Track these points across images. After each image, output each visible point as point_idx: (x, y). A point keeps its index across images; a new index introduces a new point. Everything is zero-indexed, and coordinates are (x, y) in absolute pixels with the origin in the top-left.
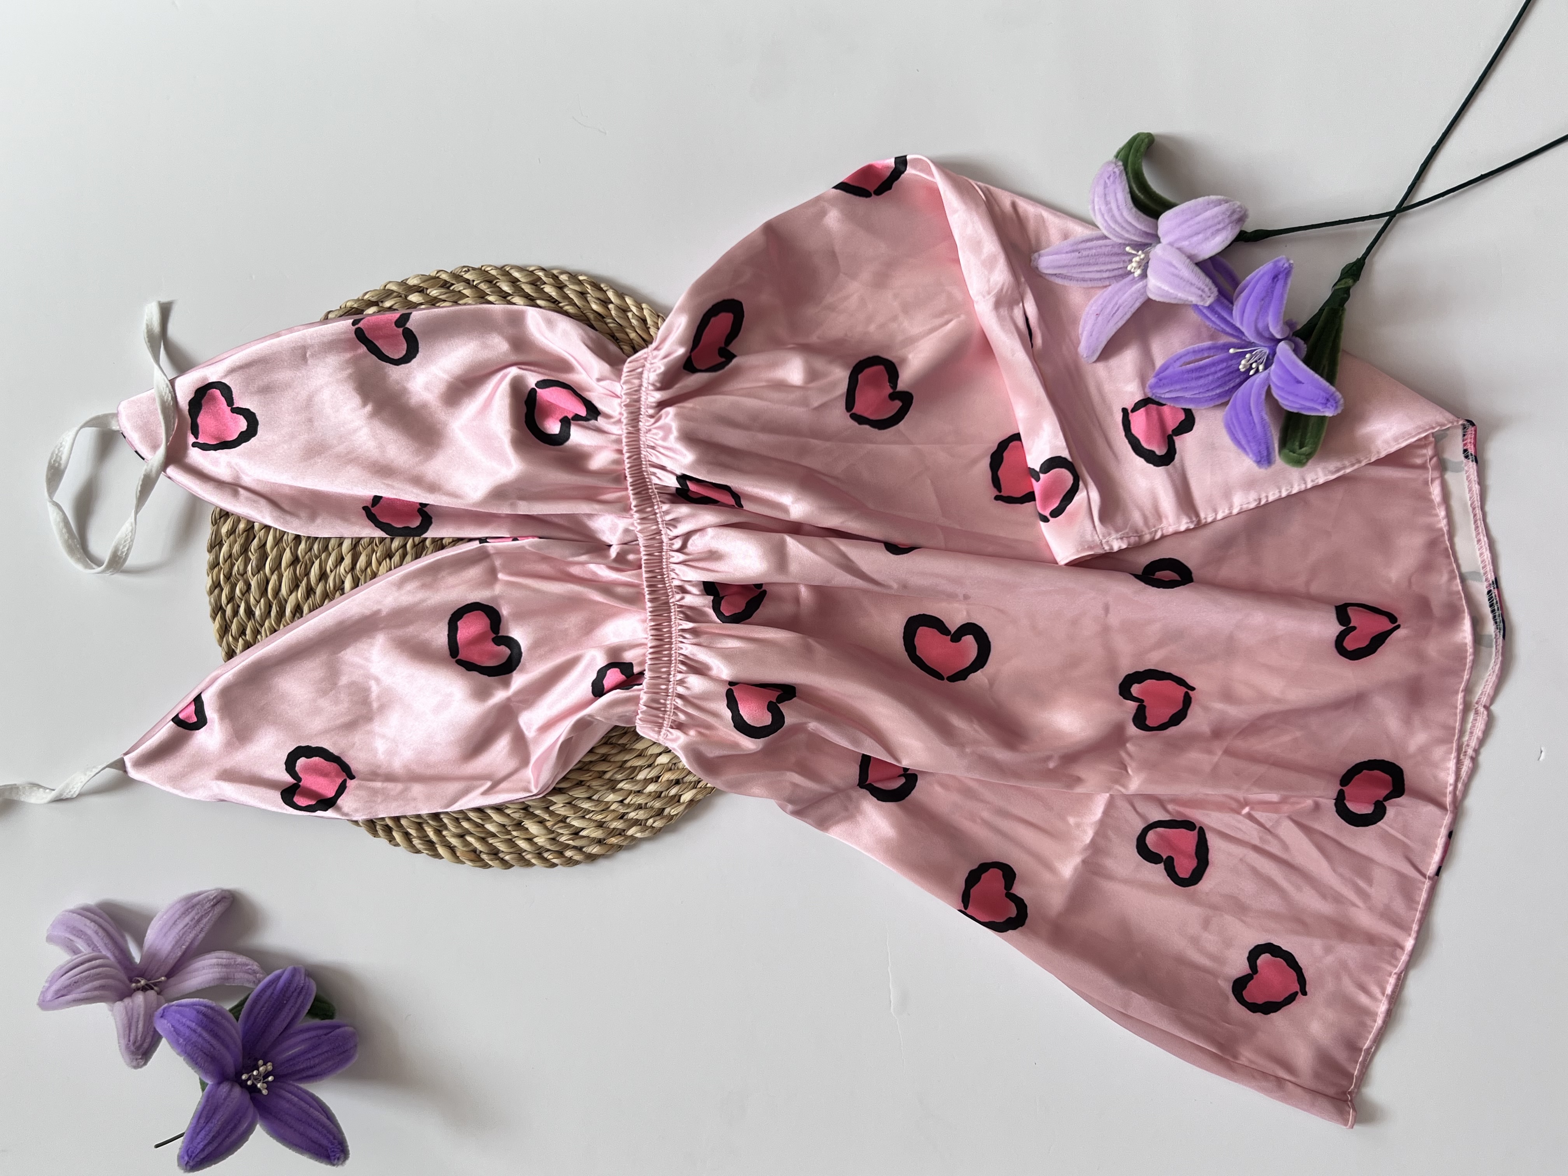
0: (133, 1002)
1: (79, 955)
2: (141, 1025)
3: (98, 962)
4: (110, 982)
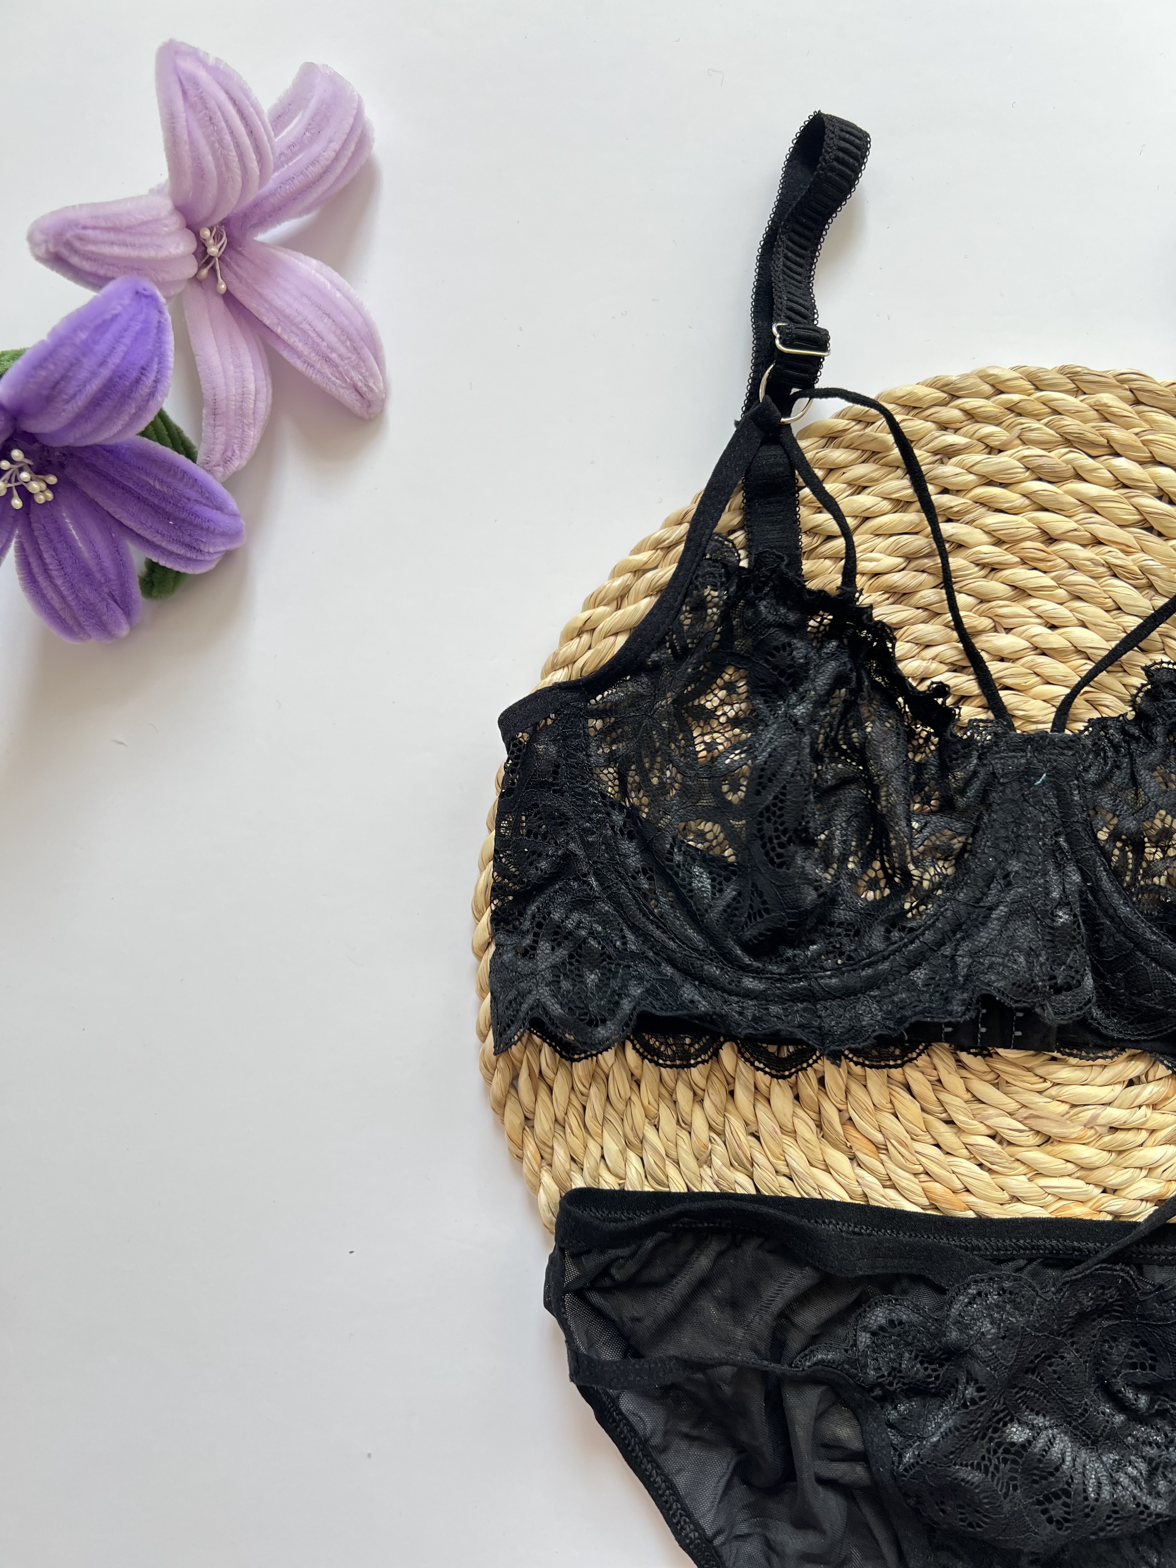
0: (170, 234)
1: (270, 128)
2: (116, 251)
3: (254, 165)
4: (212, 190)
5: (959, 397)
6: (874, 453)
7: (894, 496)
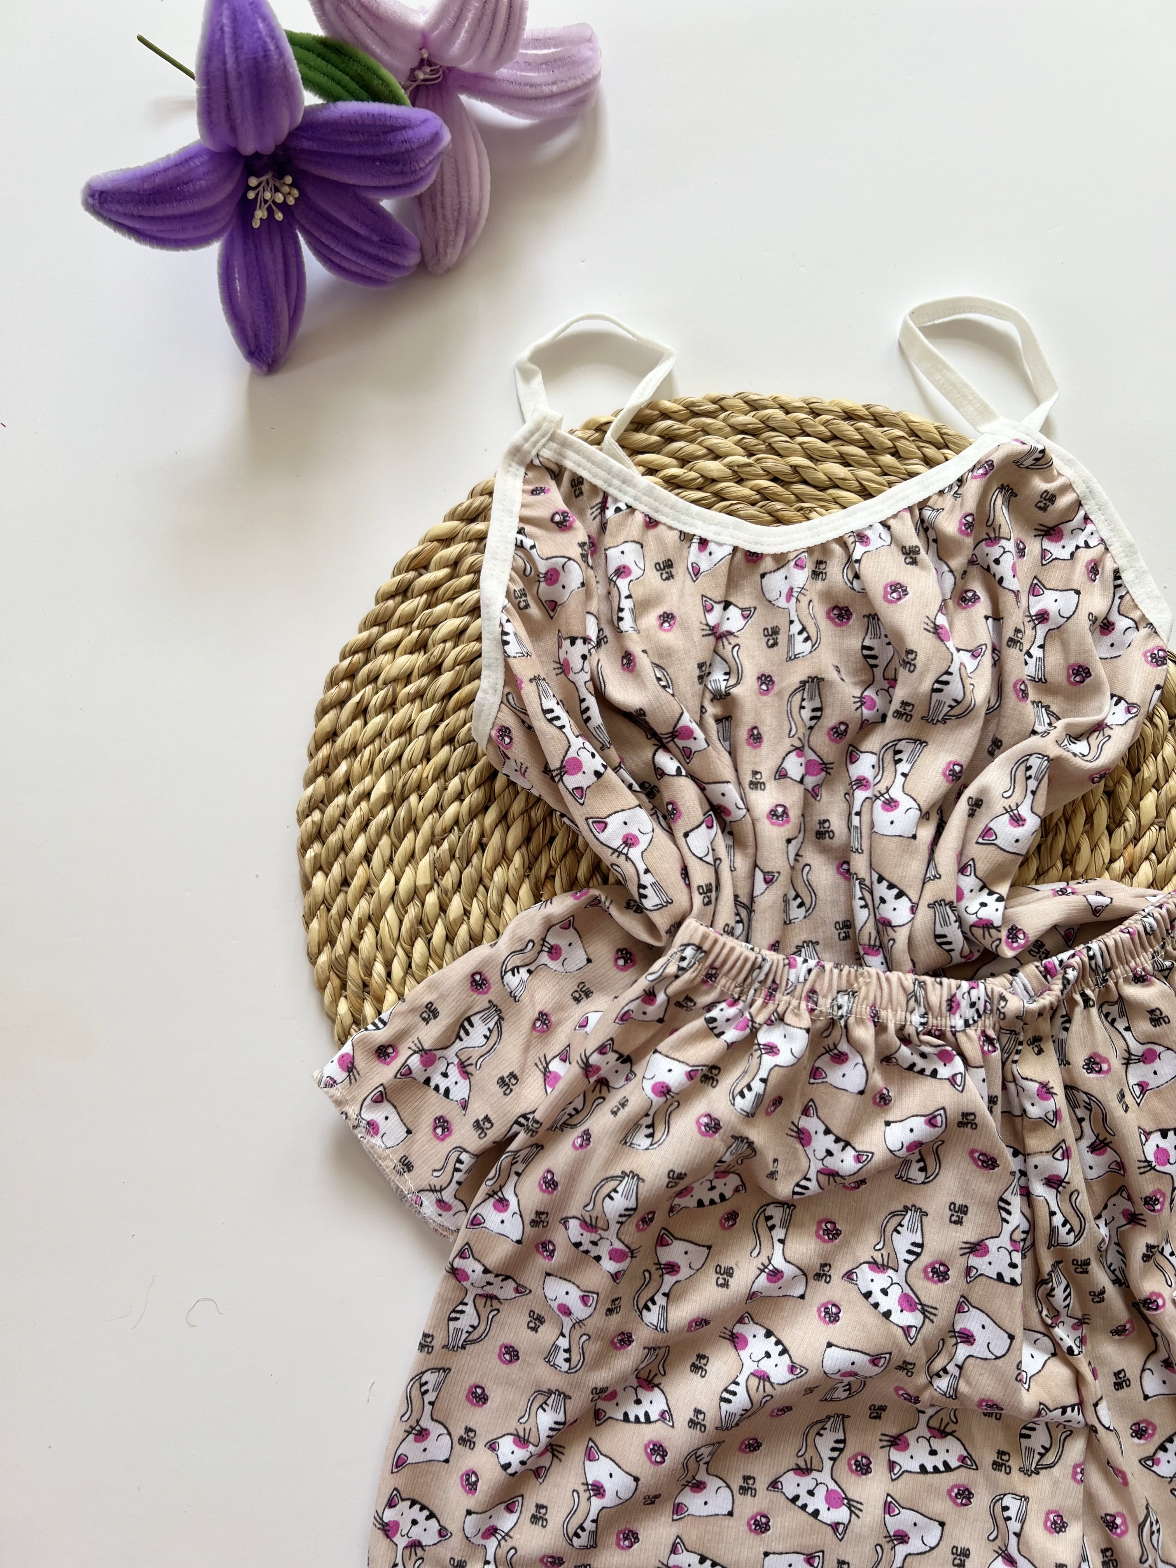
5: (949, 448)
6: (871, 447)
7: (864, 482)
